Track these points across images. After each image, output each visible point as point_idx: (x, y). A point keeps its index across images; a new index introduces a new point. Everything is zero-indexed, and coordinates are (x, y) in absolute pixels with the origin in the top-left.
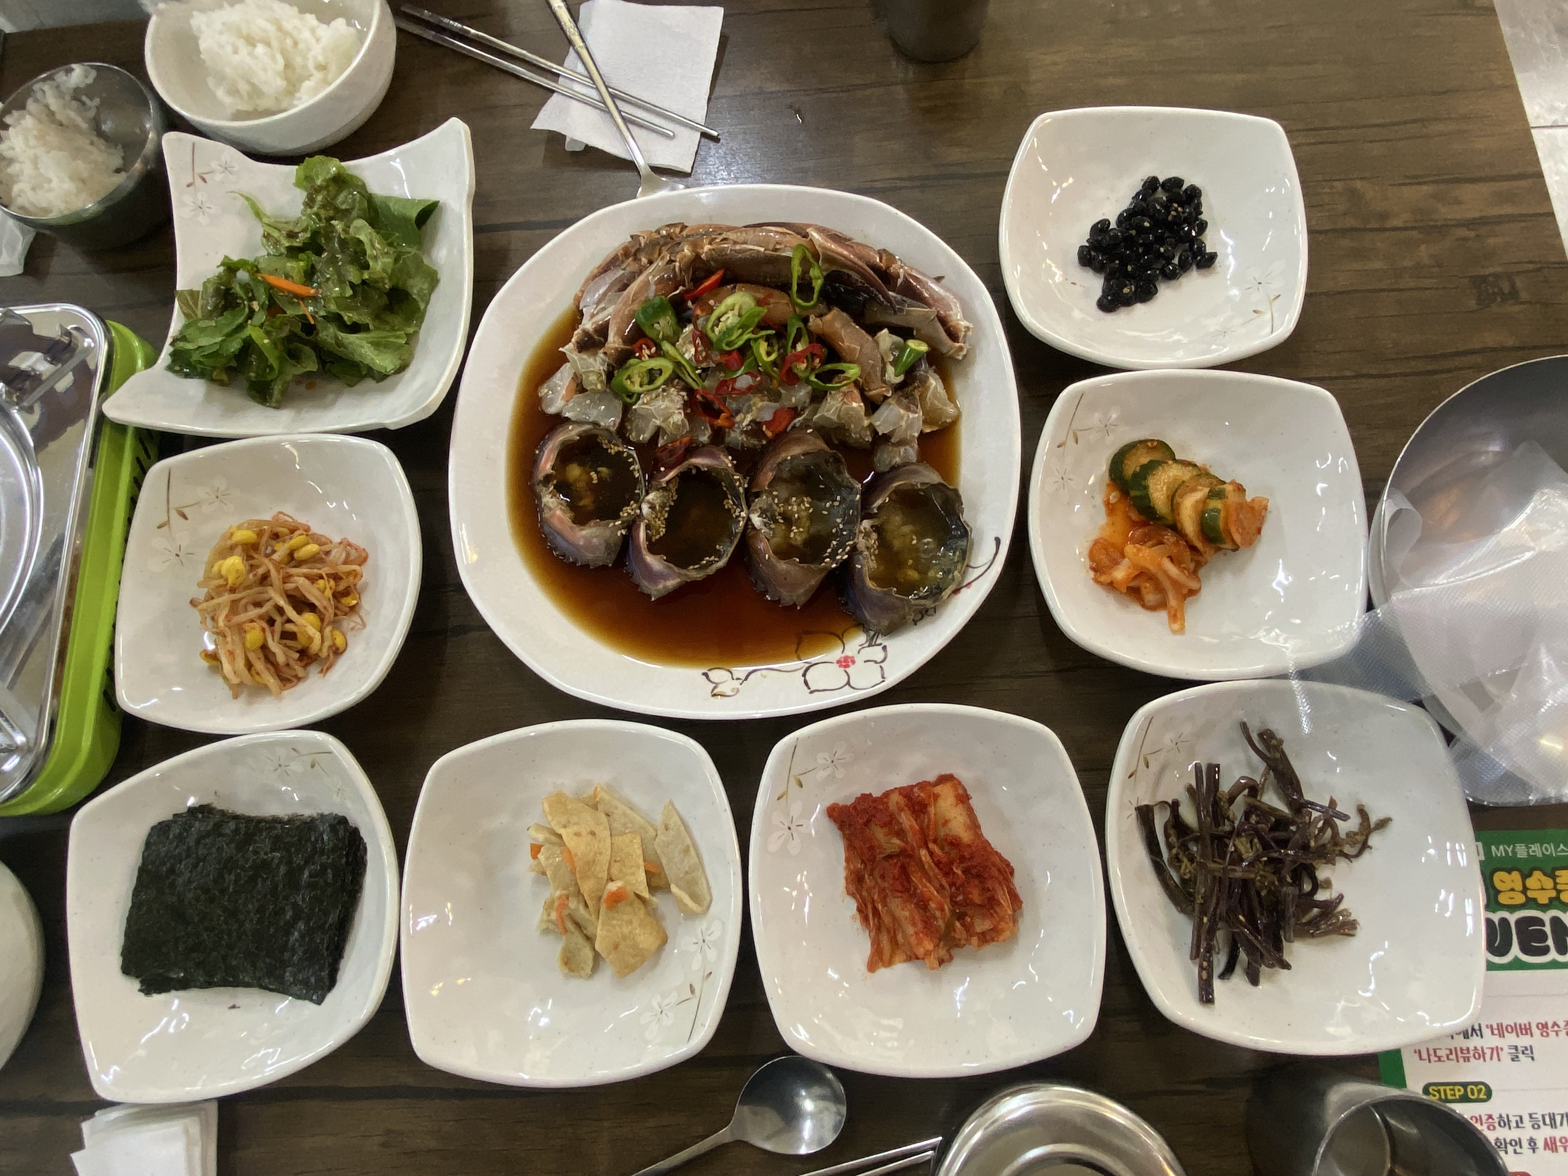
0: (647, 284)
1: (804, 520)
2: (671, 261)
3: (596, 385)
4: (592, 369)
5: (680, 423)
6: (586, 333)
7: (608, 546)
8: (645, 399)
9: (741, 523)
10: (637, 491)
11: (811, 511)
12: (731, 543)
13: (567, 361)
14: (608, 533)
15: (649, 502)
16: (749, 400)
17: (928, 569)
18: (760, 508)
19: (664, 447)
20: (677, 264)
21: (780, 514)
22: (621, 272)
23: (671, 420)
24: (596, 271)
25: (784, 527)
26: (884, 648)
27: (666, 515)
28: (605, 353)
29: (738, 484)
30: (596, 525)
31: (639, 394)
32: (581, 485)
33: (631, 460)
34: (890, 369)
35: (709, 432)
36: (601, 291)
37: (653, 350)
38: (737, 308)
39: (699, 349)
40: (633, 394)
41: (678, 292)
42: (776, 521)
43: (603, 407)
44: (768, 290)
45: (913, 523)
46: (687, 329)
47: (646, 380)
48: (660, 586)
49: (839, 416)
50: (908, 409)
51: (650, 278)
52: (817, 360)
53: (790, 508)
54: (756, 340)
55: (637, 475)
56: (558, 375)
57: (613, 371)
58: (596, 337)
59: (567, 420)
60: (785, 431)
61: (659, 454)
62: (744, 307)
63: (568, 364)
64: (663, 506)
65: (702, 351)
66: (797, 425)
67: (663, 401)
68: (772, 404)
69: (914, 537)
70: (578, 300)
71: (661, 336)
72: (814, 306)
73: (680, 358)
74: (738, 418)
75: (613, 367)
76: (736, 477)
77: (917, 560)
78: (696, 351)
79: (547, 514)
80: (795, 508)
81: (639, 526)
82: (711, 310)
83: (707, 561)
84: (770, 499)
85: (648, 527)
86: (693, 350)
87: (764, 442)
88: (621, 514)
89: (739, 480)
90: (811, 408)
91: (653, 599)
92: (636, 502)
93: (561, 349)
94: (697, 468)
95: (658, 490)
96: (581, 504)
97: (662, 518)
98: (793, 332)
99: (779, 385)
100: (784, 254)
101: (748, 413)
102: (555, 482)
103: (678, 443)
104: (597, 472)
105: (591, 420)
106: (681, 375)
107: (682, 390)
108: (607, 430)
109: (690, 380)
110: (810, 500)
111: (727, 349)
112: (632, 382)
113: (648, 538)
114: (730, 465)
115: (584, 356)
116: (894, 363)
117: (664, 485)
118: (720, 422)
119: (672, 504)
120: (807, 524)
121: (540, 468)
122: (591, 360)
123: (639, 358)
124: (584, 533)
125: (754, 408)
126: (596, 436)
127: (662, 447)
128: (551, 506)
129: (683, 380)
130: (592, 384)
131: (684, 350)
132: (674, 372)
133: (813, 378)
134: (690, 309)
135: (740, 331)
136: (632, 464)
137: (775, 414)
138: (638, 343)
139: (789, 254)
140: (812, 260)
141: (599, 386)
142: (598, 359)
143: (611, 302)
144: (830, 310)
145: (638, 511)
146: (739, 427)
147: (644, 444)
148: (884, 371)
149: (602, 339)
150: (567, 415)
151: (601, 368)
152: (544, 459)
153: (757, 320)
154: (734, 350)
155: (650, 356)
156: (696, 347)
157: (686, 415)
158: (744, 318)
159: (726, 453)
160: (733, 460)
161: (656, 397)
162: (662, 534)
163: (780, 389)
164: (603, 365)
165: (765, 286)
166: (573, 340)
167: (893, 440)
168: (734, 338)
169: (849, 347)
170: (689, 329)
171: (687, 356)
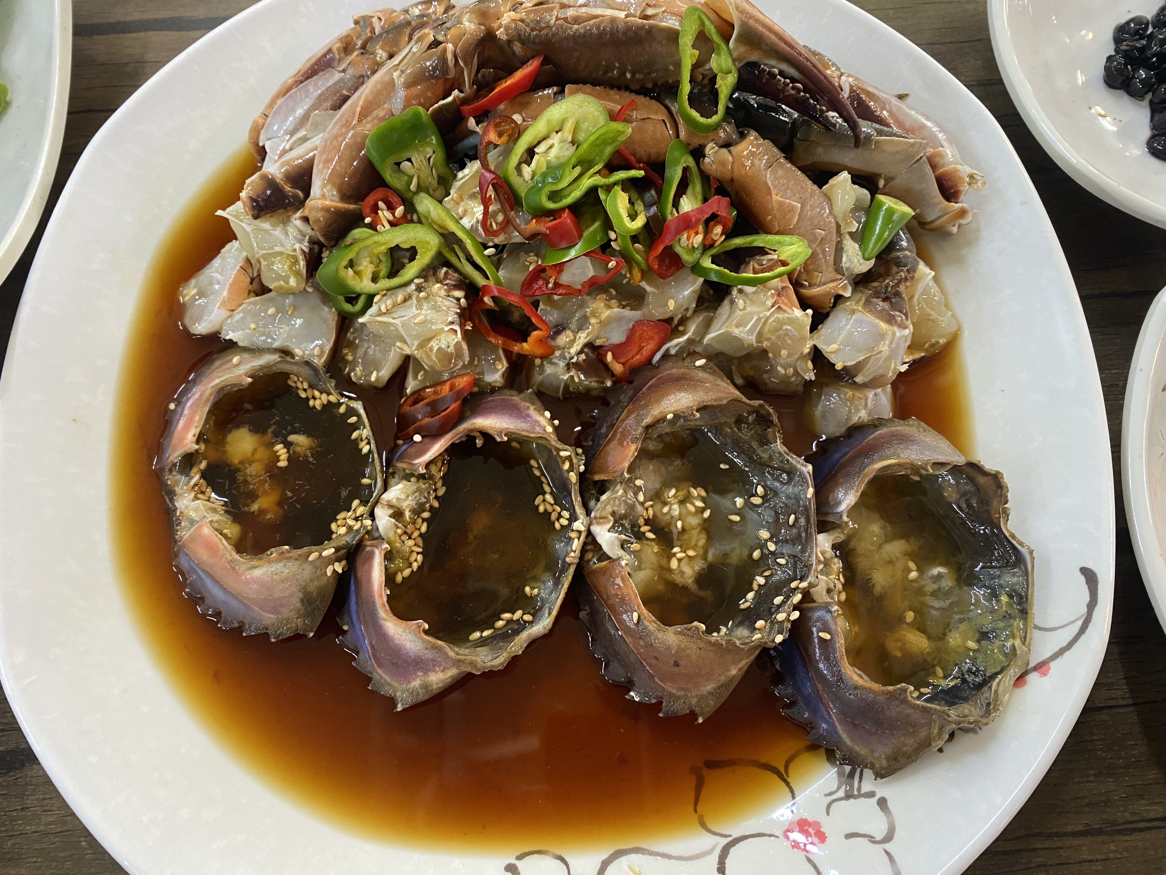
0: (390, 85)
1: (695, 532)
2: (436, 43)
3: (286, 280)
4: (278, 249)
5: (451, 349)
6: (271, 183)
7: (307, 600)
8: (380, 304)
9: (576, 545)
10: (366, 481)
11: (707, 514)
12: (557, 582)
13: (233, 237)
14: (307, 572)
15: (390, 506)
16: (582, 305)
17: (947, 628)
18: (613, 514)
19: (417, 397)
20: (450, 46)
21: (647, 522)
22: (337, 76)
23: (434, 345)
24: (290, 81)
25: (656, 549)
26: (882, 803)
27: (424, 528)
28: (306, 219)
29: (566, 466)
30: (282, 556)
31: (370, 298)
32: (254, 470)
33: (353, 420)
34: (851, 247)
35: (502, 366)
36: (300, 112)
37: (400, 211)
38: (569, 126)
39: (491, 208)
40: (359, 296)
41: (450, 99)
42: (640, 537)
43: (299, 321)
44: (628, 97)
45: (905, 536)
46: (466, 171)
47: (384, 270)
48: (416, 683)
49: (760, 336)
50: (890, 320)
51: (396, 75)
52: (718, 229)
53: (666, 510)
54: (609, 188)
55: (365, 449)
56: (217, 262)
57: (321, 252)
58: (288, 188)
59: (231, 346)
60: (649, 361)
61: (407, 409)
62: (584, 126)
63: (235, 244)
64: (417, 511)
65: (495, 214)
66: (673, 352)
67: (419, 307)
68: (627, 312)
69: (912, 565)
70: (256, 130)
71: (413, 187)
72: (717, 127)
73: (452, 227)
74: (563, 339)
75: (321, 246)
76: (563, 454)
77: (920, 611)
78: (486, 213)
79: (184, 534)
80: (676, 510)
81: (371, 556)
82: (517, 133)
83: (509, 622)
84: (631, 494)
85: (389, 556)
86: (478, 211)
87: (609, 384)
88: (333, 526)
89: (569, 458)
90: (700, 318)
91: (399, 708)
92: (364, 502)
93: (219, 213)
94: (486, 436)
95: (407, 477)
96: (255, 507)
97: (416, 534)
98: (675, 175)
99: (643, 278)
100: (664, 24)
101: (580, 329)
102: (203, 465)
103: (447, 387)
104: (288, 445)
105: (276, 345)
106: (454, 260)
107: (457, 287)
108: (308, 363)
109: (469, 269)
110: (703, 493)
111: (551, 206)
112: (357, 273)
113: (390, 579)
114: (550, 429)
115: (265, 225)
116: (859, 237)
117: (422, 471)
118: (526, 347)
119: (436, 504)
120: (702, 542)
121: (175, 440)
122: (278, 232)
123: (372, 226)
124: (257, 573)
125: (593, 321)
126: (286, 375)
127: (413, 393)
128: (193, 514)
129: (456, 270)
130: (279, 277)
131: (460, 210)
132: (439, 254)
133: (707, 263)
134: (473, 133)
135: (578, 170)
136: (355, 427)
137: (632, 332)
138: (370, 200)
139: (672, 23)
140: (716, 38)
141: (293, 282)
142: (290, 229)
143: (317, 127)
144: (742, 136)
145: (368, 522)
146: (563, 357)
147: (376, 388)
148: (839, 250)
149: (301, 194)
150: (230, 336)
151: (297, 246)
152: (182, 423)
153: (609, 150)
154: (563, 209)
155: (392, 224)
156: (486, 202)
157: (466, 334)
158: (584, 147)
159: (539, 404)
160: (553, 418)
161: (405, 300)
162: (415, 566)
163: (644, 284)
164: (300, 241)
165: (619, 89)
166: (243, 195)
167: (859, 379)
168: (564, 184)
169: (781, 204)
170: (473, 168)
171: (467, 222)
